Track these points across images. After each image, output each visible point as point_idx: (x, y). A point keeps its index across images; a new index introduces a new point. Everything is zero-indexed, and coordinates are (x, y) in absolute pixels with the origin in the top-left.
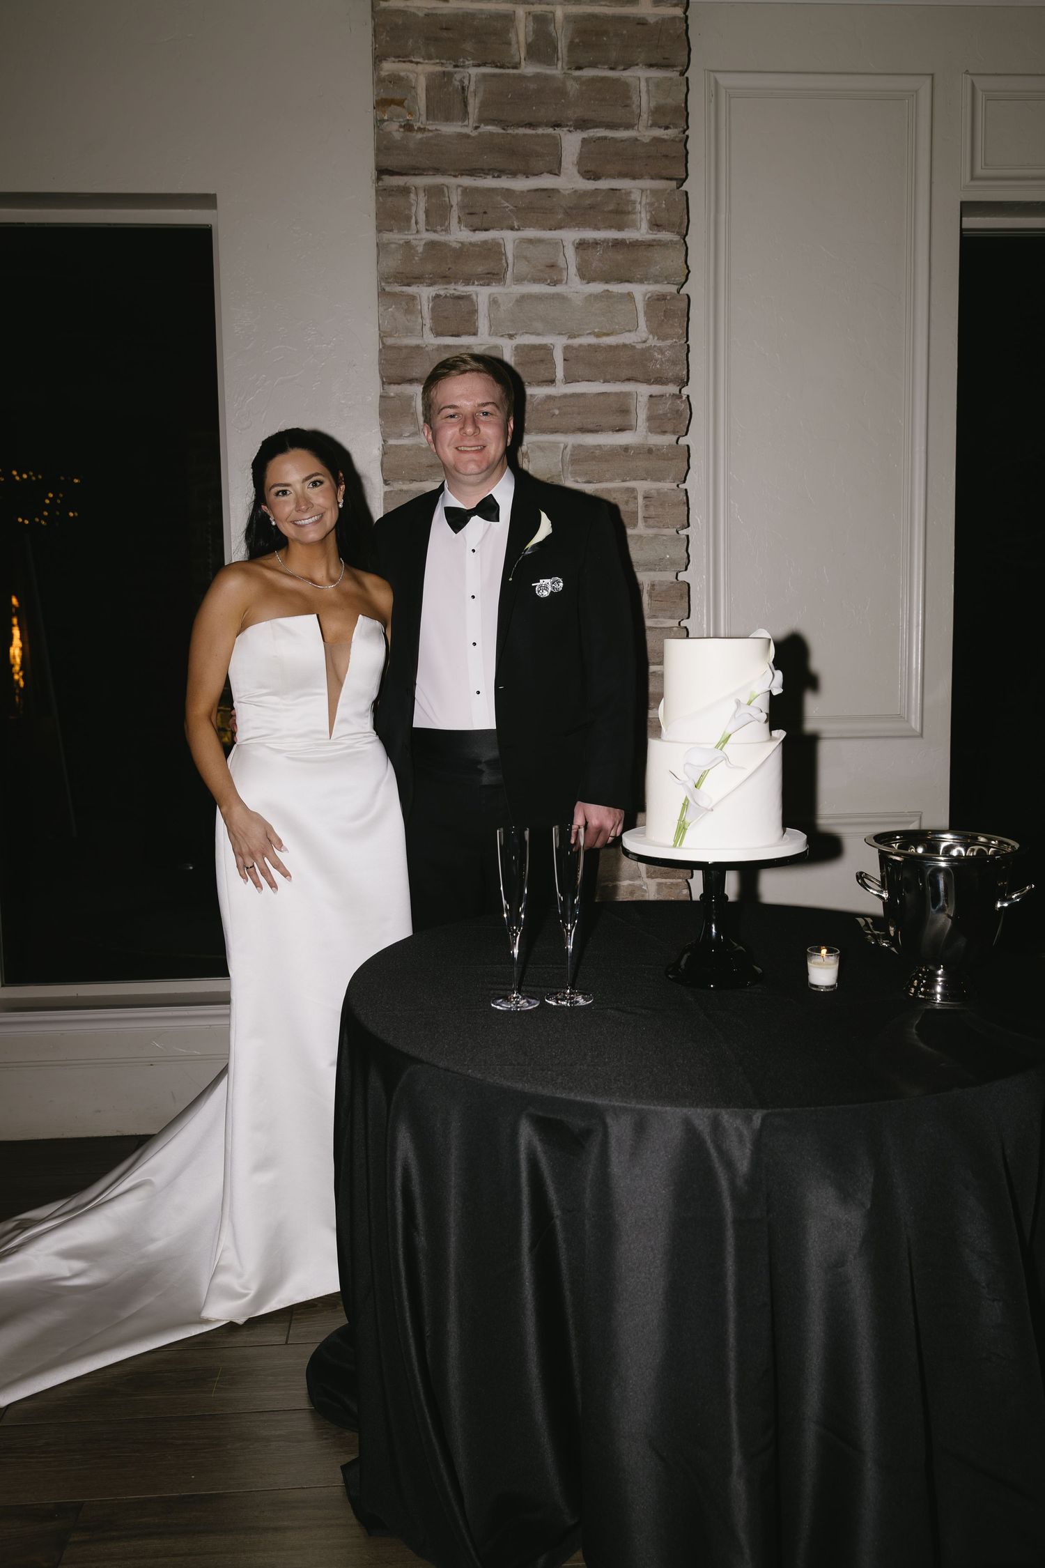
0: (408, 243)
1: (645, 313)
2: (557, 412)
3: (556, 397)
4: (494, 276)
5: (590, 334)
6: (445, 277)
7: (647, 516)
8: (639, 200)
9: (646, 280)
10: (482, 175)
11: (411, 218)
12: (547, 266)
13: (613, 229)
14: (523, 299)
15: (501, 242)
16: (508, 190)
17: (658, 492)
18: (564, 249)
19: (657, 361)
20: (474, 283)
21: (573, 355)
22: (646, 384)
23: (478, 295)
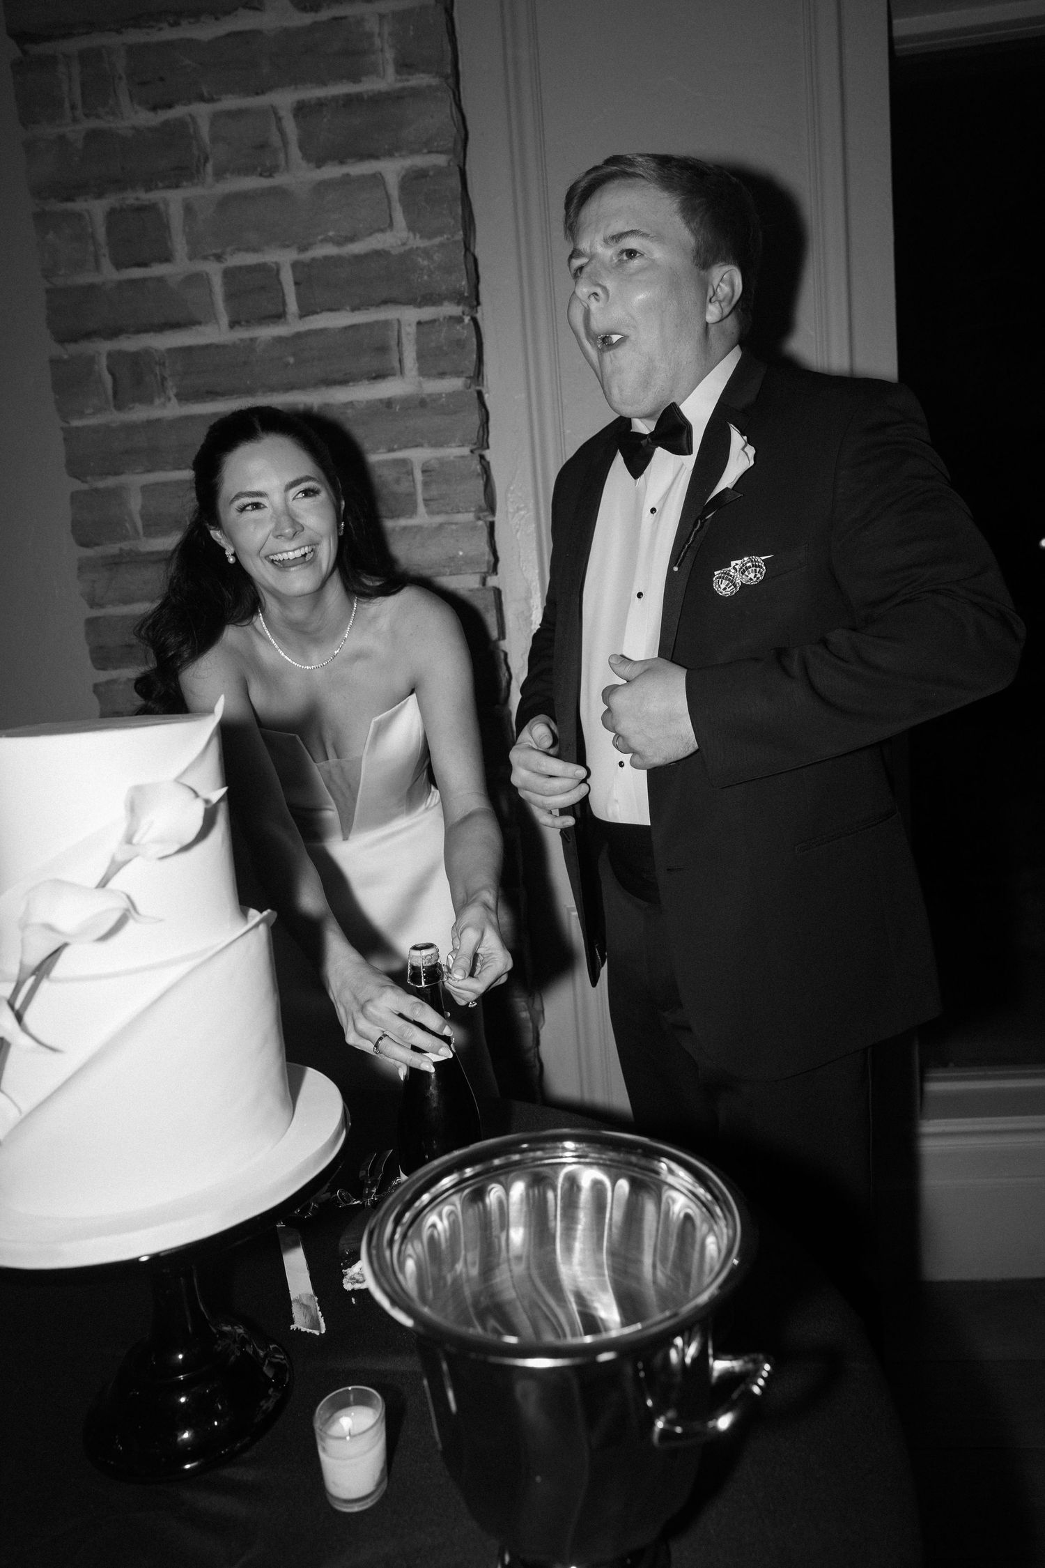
0: (62, 138)
1: (401, 200)
2: (291, 360)
3: (287, 339)
4: (182, 173)
5: (322, 241)
6: (117, 181)
7: (428, 498)
8: (376, 30)
9: (397, 151)
10: (152, 23)
11: (63, 100)
12: (255, 148)
13: (345, 81)
14: (226, 202)
15: (189, 120)
16: (190, 41)
17: (442, 462)
18: (279, 119)
19: (422, 270)
20: (157, 185)
21: (306, 275)
22: (411, 307)
23: (167, 204)
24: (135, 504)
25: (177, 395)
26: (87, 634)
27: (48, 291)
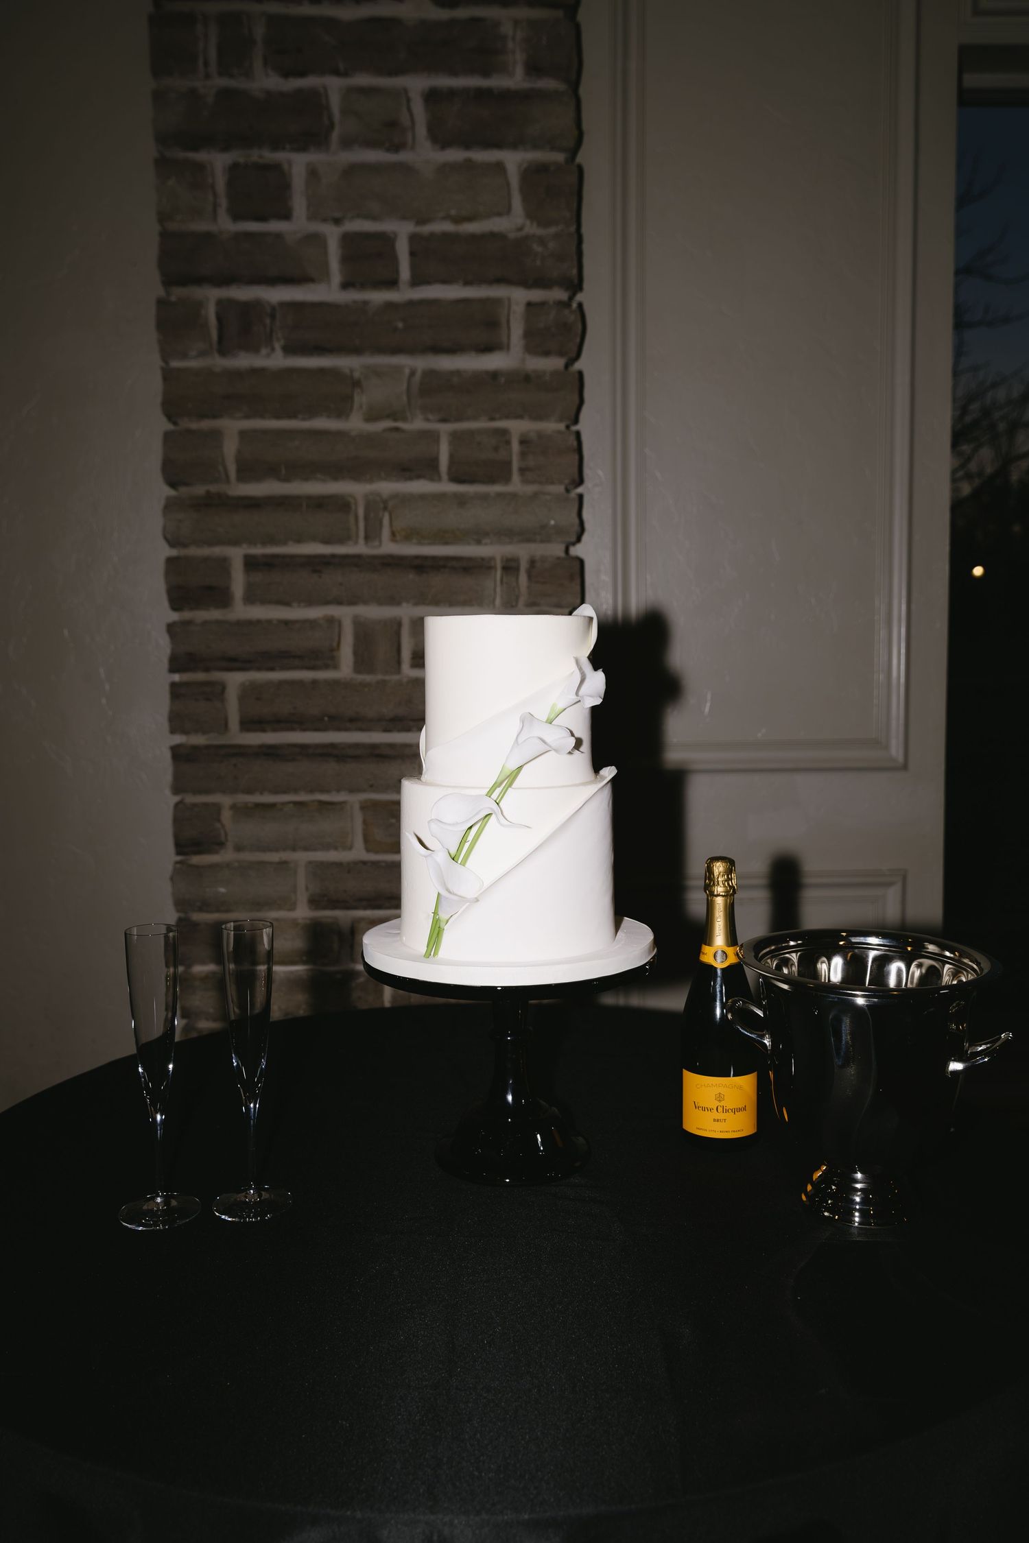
0: (193, 91)
1: (521, 190)
2: (400, 325)
3: (399, 304)
5: (442, 218)
6: (244, 138)
7: (524, 467)
8: (511, 35)
9: (521, 145)
11: (197, 57)
12: (385, 124)
13: (475, 75)
14: (352, 170)
15: (323, 91)
16: (331, 19)
17: (540, 435)
18: (408, 100)
19: (536, 255)
20: (284, 147)
21: (421, 248)
22: (522, 287)
23: (290, 163)
24: (230, 448)
25: (283, 347)
26: (166, 573)
27: (161, 234)
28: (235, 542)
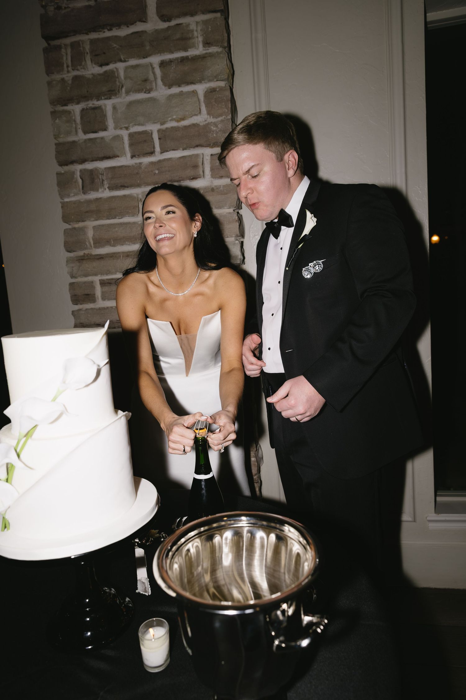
0: (63, 79)
1: (204, 102)
2: (156, 172)
3: (155, 163)
4: (112, 93)
5: (171, 120)
6: (85, 97)
8: (195, 29)
9: (203, 81)
10: (101, 30)
11: (63, 64)
12: (143, 81)
13: (181, 51)
14: (131, 104)
15: (115, 70)
16: (116, 37)
17: (221, 215)
18: (153, 68)
19: (213, 132)
20: (101, 98)
21: (164, 135)
22: (209, 148)
23: (105, 105)
24: (90, 234)
25: (108, 188)
26: (70, 290)
27: (56, 144)
28: (96, 275)
